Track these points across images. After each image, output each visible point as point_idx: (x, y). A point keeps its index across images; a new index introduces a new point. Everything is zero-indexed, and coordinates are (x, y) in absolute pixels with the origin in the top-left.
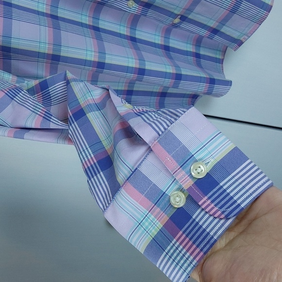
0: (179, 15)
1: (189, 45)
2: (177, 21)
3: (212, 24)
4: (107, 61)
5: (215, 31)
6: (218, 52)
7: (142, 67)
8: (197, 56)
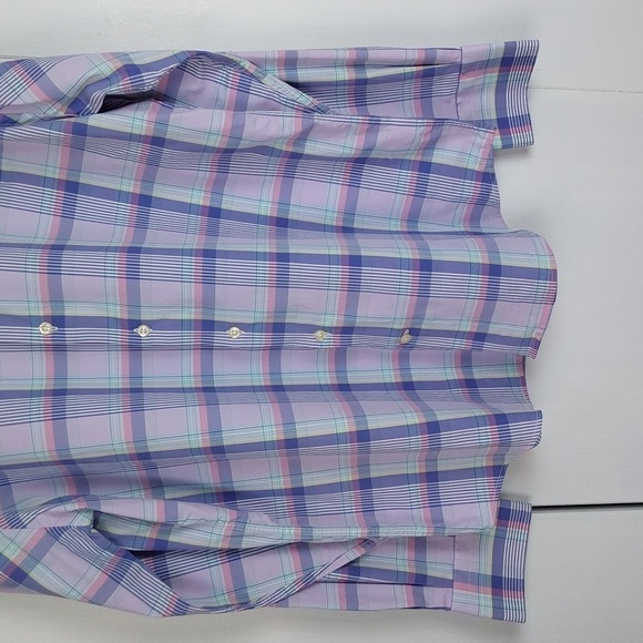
0: (404, 330)
1: (448, 371)
2: (406, 338)
3: (467, 327)
4: (300, 434)
5: (480, 337)
6: (509, 368)
7: (362, 428)
8: (470, 384)
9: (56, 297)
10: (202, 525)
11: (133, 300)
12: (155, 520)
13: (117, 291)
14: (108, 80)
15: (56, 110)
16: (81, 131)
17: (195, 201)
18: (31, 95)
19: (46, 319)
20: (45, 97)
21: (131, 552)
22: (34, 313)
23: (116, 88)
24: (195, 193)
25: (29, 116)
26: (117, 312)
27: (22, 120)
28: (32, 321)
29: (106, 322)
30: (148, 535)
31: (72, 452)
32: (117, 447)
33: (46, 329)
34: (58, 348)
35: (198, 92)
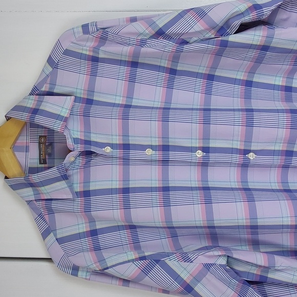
9: (206, 136)
10: (288, 270)
11: (248, 139)
12: (263, 265)
13: (240, 133)
14: (242, 14)
15: (211, 34)
16: (225, 44)
17: (277, 83)
18: (199, 26)
19: (200, 148)
20: (207, 26)
21: (246, 281)
22: (194, 145)
23: (247, 19)
24: (277, 78)
25: (195, 39)
26: (238, 145)
27: (192, 41)
28: (192, 150)
29: (231, 151)
30: (255, 272)
31: (215, 222)
32: (240, 221)
33: (199, 154)
34: (204, 164)
35: (286, 20)
